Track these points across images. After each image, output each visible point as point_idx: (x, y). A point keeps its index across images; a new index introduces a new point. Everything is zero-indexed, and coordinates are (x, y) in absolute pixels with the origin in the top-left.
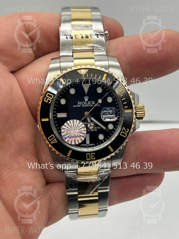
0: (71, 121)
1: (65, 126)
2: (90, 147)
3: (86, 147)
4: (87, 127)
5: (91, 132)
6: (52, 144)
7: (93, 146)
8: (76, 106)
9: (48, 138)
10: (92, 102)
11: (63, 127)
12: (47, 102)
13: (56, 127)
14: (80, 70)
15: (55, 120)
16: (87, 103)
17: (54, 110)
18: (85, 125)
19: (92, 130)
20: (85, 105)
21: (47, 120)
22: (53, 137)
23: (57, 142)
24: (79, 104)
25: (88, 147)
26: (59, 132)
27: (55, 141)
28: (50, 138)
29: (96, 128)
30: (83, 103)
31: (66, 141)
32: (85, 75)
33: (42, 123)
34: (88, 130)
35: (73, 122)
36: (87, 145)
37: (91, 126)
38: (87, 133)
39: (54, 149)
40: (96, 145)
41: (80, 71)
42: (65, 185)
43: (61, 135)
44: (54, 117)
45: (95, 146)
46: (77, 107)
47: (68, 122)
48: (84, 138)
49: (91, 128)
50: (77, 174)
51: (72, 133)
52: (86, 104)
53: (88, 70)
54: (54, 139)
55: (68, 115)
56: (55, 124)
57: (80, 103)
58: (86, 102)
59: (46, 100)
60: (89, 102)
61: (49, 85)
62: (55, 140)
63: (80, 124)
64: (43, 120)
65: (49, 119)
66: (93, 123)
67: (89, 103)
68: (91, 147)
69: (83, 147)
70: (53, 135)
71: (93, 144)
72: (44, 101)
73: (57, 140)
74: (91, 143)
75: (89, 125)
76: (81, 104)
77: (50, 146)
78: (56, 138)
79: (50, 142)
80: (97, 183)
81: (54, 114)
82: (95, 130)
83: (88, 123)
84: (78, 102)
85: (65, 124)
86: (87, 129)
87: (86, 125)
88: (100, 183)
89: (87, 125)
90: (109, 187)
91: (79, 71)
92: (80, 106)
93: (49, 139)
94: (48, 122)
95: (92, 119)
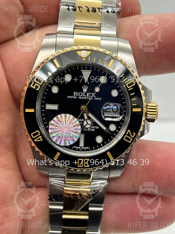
0: (63, 115)
1: (55, 121)
2: (83, 150)
3: (78, 150)
4: (82, 125)
5: (87, 131)
6: (35, 143)
7: (87, 150)
8: (71, 97)
9: (32, 134)
10: (92, 94)
11: (52, 122)
12: (34, 87)
13: (44, 121)
14: (81, 51)
15: (42, 113)
16: (86, 94)
17: (43, 99)
18: (79, 122)
19: (89, 129)
20: (82, 96)
21: (32, 111)
22: (37, 133)
23: (42, 140)
24: (74, 95)
25: (80, 151)
26: (46, 128)
27: (40, 139)
28: (34, 135)
29: (93, 127)
30: (80, 94)
31: (54, 140)
32: (86, 58)
33: (26, 114)
34: (83, 129)
35: (66, 117)
36: (80, 148)
37: (87, 124)
38: (82, 132)
39: (37, 149)
40: (92, 149)
41: (81, 53)
42: (48, 195)
43: (48, 132)
44: (42, 108)
45: (90, 150)
46: (73, 99)
47: (59, 116)
48: (77, 138)
49: (88, 126)
50: (65, 183)
51: (62, 131)
52: (84, 96)
53: (90, 52)
54: (38, 137)
55: (59, 107)
56: (43, 117)
57: (76, 93)
58: (84, 93)
59: (33, 85)
60: (88, 93)
61: (39, 67)
62: (40, 137)
63: (73, 120)
64: (27, 110)
65: (35, 110)
66: (90, 121)
67: (88, 95)
68: (85, 151)
69: (75, 149)
70: (38, 131)
71: (88, 148)
72: (31, 86)
73: (43, 138)
74: (85, 145)
75: (85, 123)
76: (78, 94)
77: (33, 144)
78: (41, 134)
79: (33, 139)
80: (89, 197)
81: (42, 104)
82: (92, 130)
83: (85, 120)
84: (75, 93)
85: (55, 119)
86: (82, 127)
87: (81, 122)
88: (93, 197)
89: (83, 122)
90: (103, 205)
91: (79, 53)
92: (76, 97)
93: (32, 136)
94: (34, 114)
95: (90, 115)
